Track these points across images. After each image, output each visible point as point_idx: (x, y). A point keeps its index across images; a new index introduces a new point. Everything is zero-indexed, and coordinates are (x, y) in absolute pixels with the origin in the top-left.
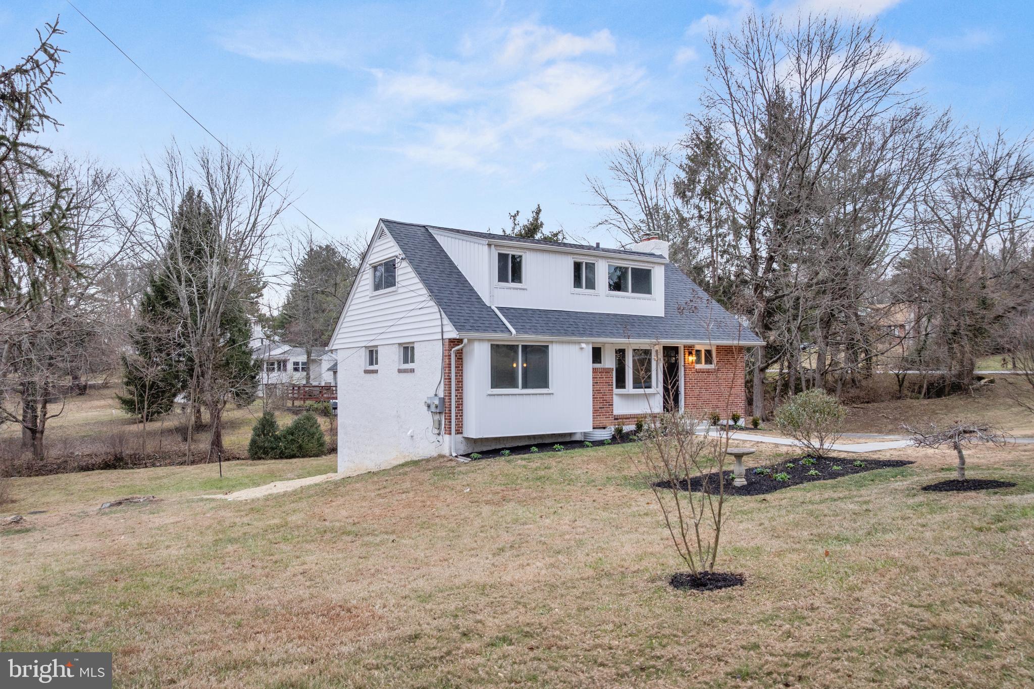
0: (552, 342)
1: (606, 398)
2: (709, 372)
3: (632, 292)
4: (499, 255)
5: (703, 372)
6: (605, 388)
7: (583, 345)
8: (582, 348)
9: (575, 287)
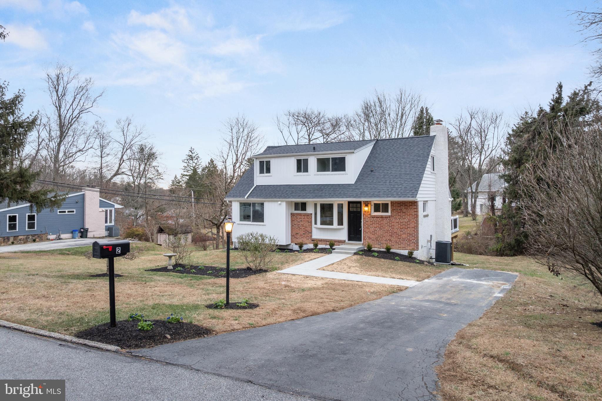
0: (266, 201)
2: (383, 218)
3: (332, 171)
4: (260, 162)
5: (377, 217)
6: (307, 224)
7: (279, 203)
8: (280, 204)
9: (297, 172)
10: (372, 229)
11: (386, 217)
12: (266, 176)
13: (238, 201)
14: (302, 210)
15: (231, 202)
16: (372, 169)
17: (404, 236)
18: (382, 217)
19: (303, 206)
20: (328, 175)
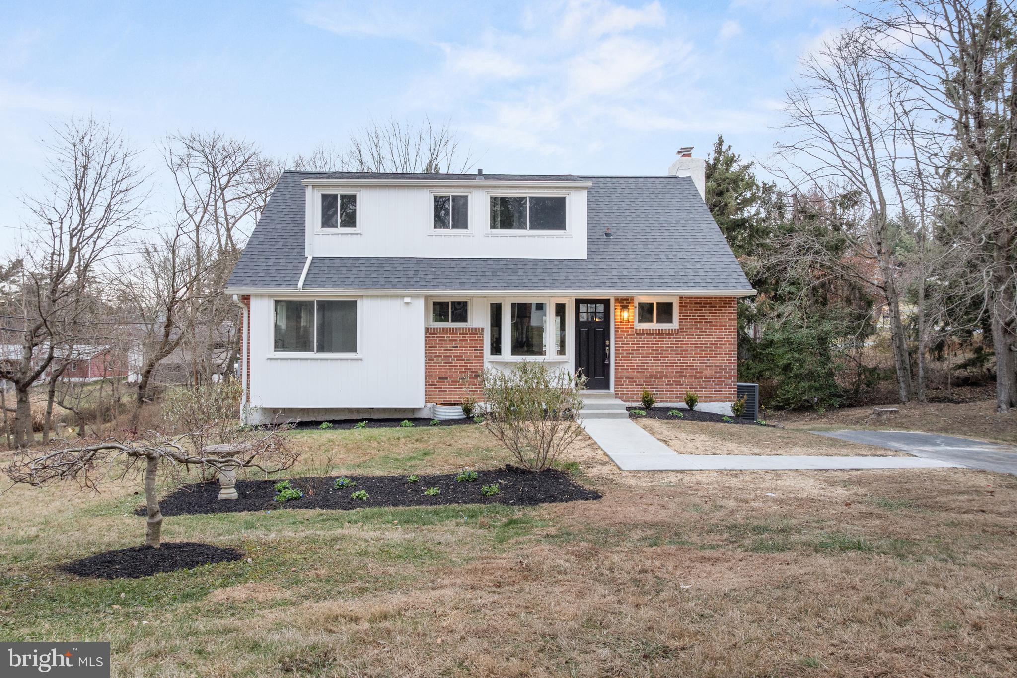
0: (361, 296)
1: (474, 366)
2: (663, 334)
3: (531, 229)
4: (324, 197)
5: (649, 333)
6: (470, 354)
7: (407, 300)
8: (407, 304)
9: (435, 227)
10: (637, 361)
11: (670, 333)
12: (342, 234)
13: (270, 296)
14: (454, 320)
15: (246, 299)
16: (608, 232)
17: (708, 372)
18: (660, 333)
19: (459, 311)
20: (521, 236)
